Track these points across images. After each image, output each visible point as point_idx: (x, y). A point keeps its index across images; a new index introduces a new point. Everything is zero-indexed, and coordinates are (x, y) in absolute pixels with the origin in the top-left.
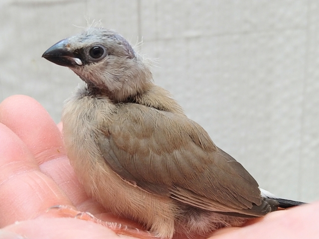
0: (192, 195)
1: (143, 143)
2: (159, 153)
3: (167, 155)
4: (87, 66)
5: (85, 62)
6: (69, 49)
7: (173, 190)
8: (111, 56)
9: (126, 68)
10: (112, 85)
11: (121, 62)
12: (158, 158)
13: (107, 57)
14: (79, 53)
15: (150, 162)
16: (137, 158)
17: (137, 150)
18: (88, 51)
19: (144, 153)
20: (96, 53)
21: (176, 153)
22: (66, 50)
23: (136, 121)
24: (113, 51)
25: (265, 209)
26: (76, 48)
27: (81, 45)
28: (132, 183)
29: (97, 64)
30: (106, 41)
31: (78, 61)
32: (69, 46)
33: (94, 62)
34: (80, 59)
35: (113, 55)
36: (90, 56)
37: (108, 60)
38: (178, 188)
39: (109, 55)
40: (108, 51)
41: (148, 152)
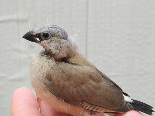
0: (91, 106)
1: (67, 83)
2: (75, 87)
3: (79, 87)
4: (42, 41)
6: (34, 34)
7: (81, 104)
8: (53, 38)
9: (61, 43)
10: (54, 51)
11: (58, 40)
12: (75, 89)
13: (52, 38)
14: (38, 35)
15: (70, 91)
16: (64, 90)
17: (64, 86)
18: (42, 35)
19: (67, 88)
20: (46, 36)
21: (83, 87)
22: (33, 34)
23: (64, 72)
24: (54, 35)
25: (126, 109)
26: (37, 33)
27: (39, 32)
28: (62, 101)
30: (51, 30)
31: (38, 39)
33: (45, 40)
35: (54, 37)
36: (43, 37)
37: (52, 39)
38: (84, 103)
39: (52, 36)
40: (52, 35)
41: (70, 87)
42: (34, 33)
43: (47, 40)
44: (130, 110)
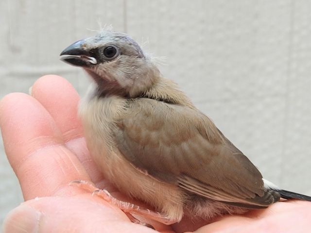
0: (199, 184)
1: (154, 135)
2: (169, 145)
4: (101, 64)
5: (100, 61)
7: (181, 179)
8: (123, 56)
9: (137, 67)
10: (124, 82)
11: (132, 61)
12: (168, 150)
13: (120, 57)
14: (94, 52)
15: (159, 153)
16: (148, 149)
17: (148, 141)
18: (102, 50)
19: (154, 145)
20: (110, 52)
21: (185, 146)
22: (83, 49)
23: (147, 115)
24: (125, 50)
25: (268, 199)
26: (92, 48)
27: (96, 45)
28: (144, 172)
29: (110, 63)
30: (119, 42)
31: (93, 60)
32: (85, 46)
33: (108, 60)
34: (95, 58)
35: (125, 54)
36: (104, 55)
37: (121, 59)
38: (186, 177)
39: (121, 54)
40: (121, 51)
41: (158, 143)
42: (85, 48)
43: (110, 60)
44: (274, 202)
